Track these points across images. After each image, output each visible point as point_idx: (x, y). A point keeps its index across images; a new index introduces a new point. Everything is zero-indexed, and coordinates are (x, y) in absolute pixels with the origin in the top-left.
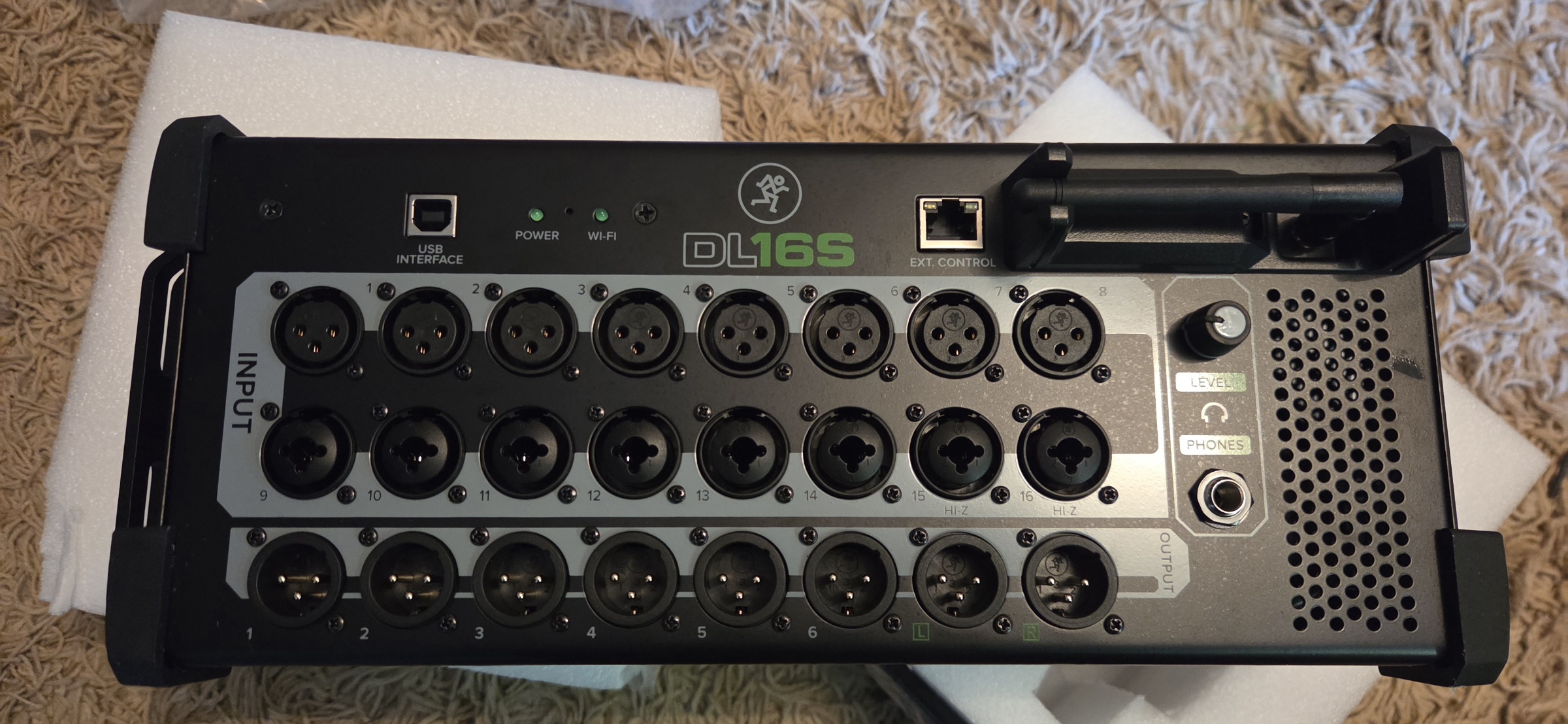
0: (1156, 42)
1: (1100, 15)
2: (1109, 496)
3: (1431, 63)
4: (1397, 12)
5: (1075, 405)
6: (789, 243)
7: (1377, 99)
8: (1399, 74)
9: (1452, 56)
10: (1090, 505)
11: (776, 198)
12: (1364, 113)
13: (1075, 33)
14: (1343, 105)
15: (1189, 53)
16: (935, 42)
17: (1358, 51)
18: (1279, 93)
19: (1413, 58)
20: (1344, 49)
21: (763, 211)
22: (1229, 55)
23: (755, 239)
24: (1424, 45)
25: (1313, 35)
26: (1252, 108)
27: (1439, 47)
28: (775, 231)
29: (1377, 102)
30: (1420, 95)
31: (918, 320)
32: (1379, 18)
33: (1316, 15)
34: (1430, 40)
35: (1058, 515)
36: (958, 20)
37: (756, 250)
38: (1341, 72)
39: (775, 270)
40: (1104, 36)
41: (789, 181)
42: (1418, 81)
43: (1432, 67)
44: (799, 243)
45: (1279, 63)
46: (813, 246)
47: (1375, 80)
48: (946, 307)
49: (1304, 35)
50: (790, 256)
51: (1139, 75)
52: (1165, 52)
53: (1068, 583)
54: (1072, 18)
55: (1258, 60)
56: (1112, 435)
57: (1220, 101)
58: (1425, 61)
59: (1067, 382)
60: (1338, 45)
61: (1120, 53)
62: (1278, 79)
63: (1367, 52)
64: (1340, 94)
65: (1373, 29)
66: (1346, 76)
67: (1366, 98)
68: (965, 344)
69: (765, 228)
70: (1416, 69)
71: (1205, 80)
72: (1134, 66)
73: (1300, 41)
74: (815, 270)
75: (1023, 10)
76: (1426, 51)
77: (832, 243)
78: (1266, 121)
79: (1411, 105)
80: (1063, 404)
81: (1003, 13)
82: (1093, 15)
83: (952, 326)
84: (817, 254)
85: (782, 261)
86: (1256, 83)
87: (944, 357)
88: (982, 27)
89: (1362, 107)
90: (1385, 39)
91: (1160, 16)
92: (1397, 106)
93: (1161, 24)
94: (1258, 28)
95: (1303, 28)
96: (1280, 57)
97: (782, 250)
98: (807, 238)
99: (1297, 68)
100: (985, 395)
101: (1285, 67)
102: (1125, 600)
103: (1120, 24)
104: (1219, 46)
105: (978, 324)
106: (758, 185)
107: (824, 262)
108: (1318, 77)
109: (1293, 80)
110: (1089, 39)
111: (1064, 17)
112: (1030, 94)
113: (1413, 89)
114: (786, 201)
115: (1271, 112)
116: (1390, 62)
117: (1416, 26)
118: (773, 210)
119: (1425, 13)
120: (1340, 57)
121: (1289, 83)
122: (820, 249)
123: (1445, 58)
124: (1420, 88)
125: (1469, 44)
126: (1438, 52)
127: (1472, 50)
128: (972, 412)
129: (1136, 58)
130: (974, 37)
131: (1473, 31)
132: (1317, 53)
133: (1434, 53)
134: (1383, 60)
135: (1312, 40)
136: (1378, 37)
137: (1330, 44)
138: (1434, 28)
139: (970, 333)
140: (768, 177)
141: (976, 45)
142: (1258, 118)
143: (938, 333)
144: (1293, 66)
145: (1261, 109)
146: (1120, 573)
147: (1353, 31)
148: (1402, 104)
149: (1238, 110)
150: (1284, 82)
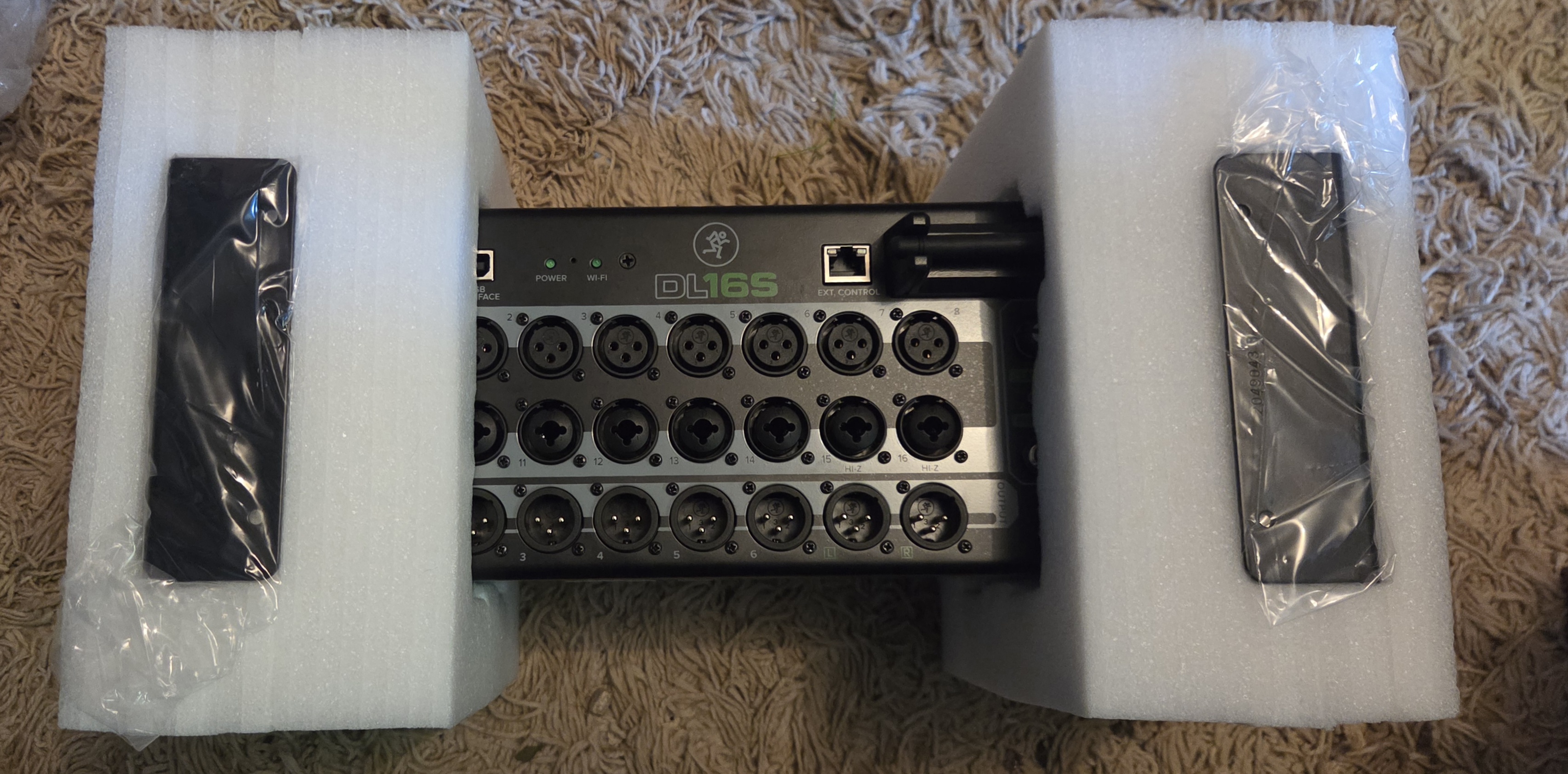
0: (717, 76)
1: (657, 59)
2: (962, 457)
3: (985, 57)
4: (944, 12)
5: (938, 394)
6: (731, 280)
7: (937, 102)
8: (955, 75)
9: (1005, 48)
10: (948, 464)
11: (720, 248)
12: (925, 119)
13: (636, 80)
14: (903, 113)
15: (750, 82)
16: (501, 108)
17: (914, 56)
18: (842, 109)
19: (967, 55)
20: (899, 57)
21: (711, 257)
22: (791, 78)
23: (707, 278)
24: (977, 41)
25: (868, 46)
26: (818, 127)
27: (990, 40)
28: (720, 272)
29: (937, 105)
30: (977, 91)
31: (825, 334)
32: (927, 20)
33: (869, 27)
34: (981, 37)
35: (925, 471)
36: (521, 83)
37: (707, 286)
38: (901, 79)
39: (722, 300)
40: (663, 81)
41: (730, 236)
42: (972, 77)
43: (987, 62)
44: (738, 280)
45: (839, 79)
46: (748, 282)
47: (930, 85)
48: (844, 325)
49: (859, 48)
50: (731, 289)
51: (705, 112)
52: (727, 84)
53: (935, 521)
54: (630, 66)
55: (818, 80)
56: (964, 414)
57: (785, 127)
58: (980, 56)
59: (931, 377)
60: (893, 54)
61: (684, 92)
62: (839, 96)
63: (922, 55)
64: (898, 103)
65: (926, 32)
66: (907, 83)
67: (926, 103)
68: (857, 350)
69: (714, 270)
70: (971, 65)
71: (767, 108)
72: (700, 102)
73: (858, 54)
74: (750, 300)
75: (582, 64)
76: (980, 46)
77: (761, 280)
78: (833, 139)
79: (969, 103)
80: (929, 393)
81: (563, 71)
82: (649, 59)
83: (848, 338)
84: (751, 288)
85: (726, 294)
86: (818, 101)
87: (843, 361)
88: (544, 88)
89: (921, 112)
90: (938, 40)
91: (718, 50)
92: (956, 106)
93: (721, 56)
94: (816, 48)
95: (859, 41)
96: (840, 73)
97: (725, 286)
98: (743, 276)
99: (859, 82)
100: (873, 387)
101: (845, 83)
102: (973, 530)
103: (677, 65)
104: (779, 70)
105: (867, 336)
106: (708, 239)
107: (756, 293)
108: (877, 89)
109: (854, 94)
110: (649, 82)
111: (623, 66)
112: (600, 143)
113: (969, 87)
114: (728, 250)
115: (835, 128)
116: (946, 62)
117: (967, 22)
118: (719, 256)
119: (973, 9)
120: (896, 66)
121: (851, 98)
122: (753, 284)
123: (998, 51)
124: (977, 85)
125: (1020, 32)
126: (990, 47)
127: (1023, 39)
128: (864, 399)
129: (700, 94)
130: (538, 98)
131: (1021, 20)
132: (873, 64)
133: (986, 48)
134: (939, 61)
135: (869, 52)
136: (931, 38)
137: (884, 51)
138: (983, 22)
139: (862, 343)
140: (715, 233)
141: (542, 106)
142: (825, 137)
143: (838, 344)
144: (852, 80)
145: (827, 127)
146: (970, 511)
147: (904, 38)
148: (959, 102)
149: (805, 133)
150: (846, 97)
